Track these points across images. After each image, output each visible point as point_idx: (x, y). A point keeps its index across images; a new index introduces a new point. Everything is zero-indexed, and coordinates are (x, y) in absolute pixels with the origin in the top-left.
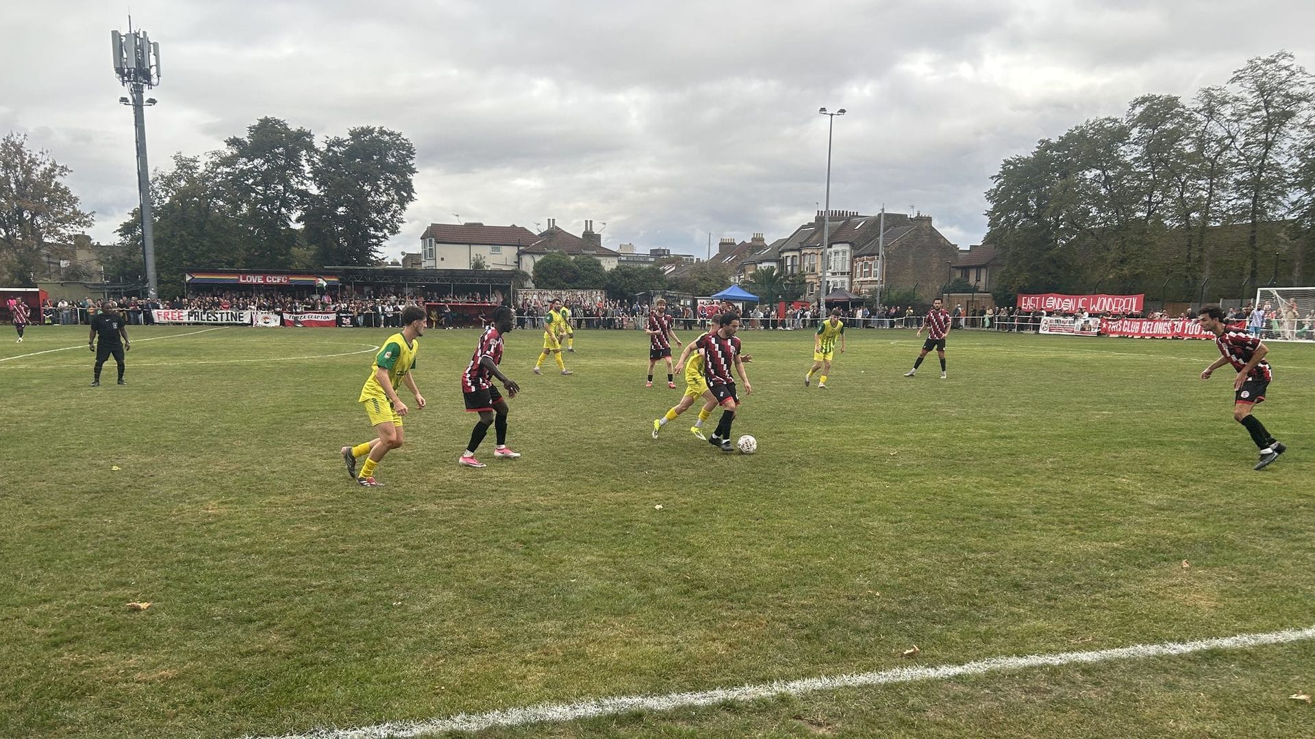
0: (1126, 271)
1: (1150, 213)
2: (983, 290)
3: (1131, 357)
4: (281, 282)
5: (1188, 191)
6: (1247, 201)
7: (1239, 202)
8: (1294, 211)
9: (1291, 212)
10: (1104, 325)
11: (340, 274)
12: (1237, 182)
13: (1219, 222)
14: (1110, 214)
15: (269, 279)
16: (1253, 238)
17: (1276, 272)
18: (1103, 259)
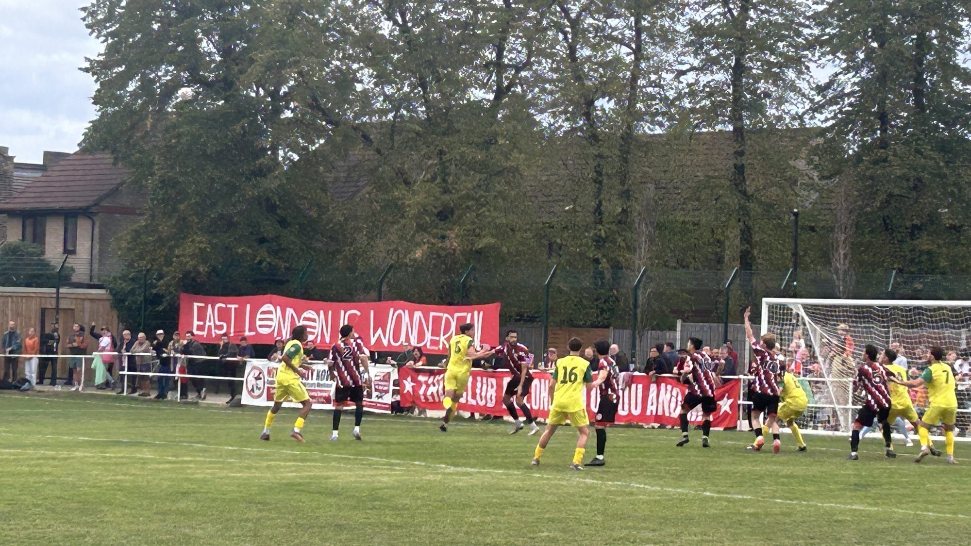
0: (454, 241)
1: (500, 93)
2: (85, 279)
3: (488, 478)
5: (587, 43)
6: (721, 76)
7: (704, 79)
8: (822, 106)
9: (817, 108)
10: (408, 385)
12: (696, 28)
13: (661, 125)
14: (406, 89)
16: (740, 169)
17: (795, 254)
18: (396, 208)
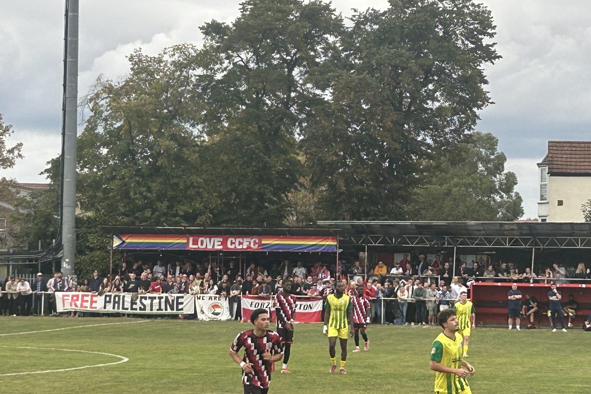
4: (249, 247)
11: (341, 234)
15: (232, 243)
